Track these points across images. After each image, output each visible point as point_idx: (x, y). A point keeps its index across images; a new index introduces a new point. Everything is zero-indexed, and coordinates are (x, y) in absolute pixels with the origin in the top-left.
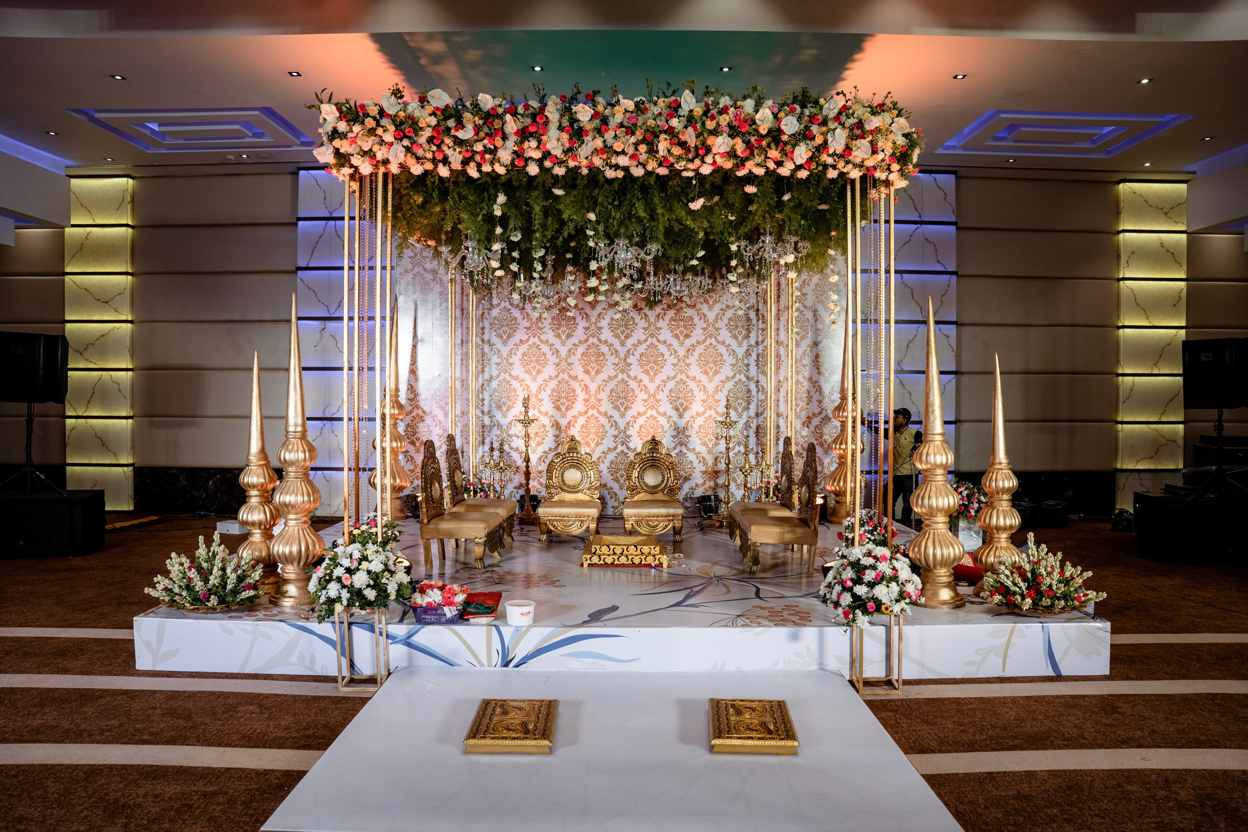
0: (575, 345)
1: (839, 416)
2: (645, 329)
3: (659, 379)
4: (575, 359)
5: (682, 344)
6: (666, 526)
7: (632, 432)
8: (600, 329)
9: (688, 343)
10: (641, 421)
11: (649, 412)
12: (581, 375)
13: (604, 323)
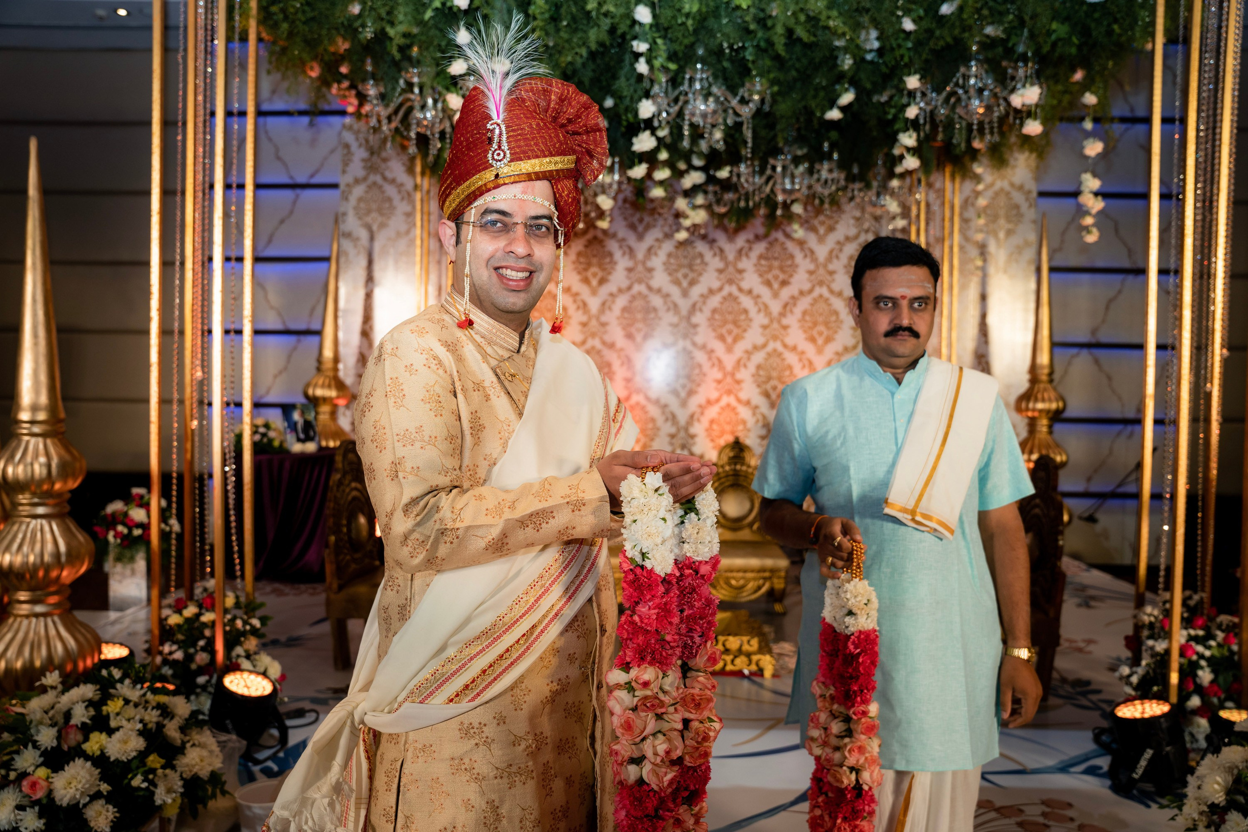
0: (612, 295)
1: (1027, 409)
2: (720, 271)
3: (740, 348)
4: (612, 317)
5: (776, 295)
6: (759, 588)
7: (698, 429)
8: (650, 270)
9: (786, 293)
10: (713, 412)
11: (725, 400)
12: (620, 340)
13: (658, 262)
